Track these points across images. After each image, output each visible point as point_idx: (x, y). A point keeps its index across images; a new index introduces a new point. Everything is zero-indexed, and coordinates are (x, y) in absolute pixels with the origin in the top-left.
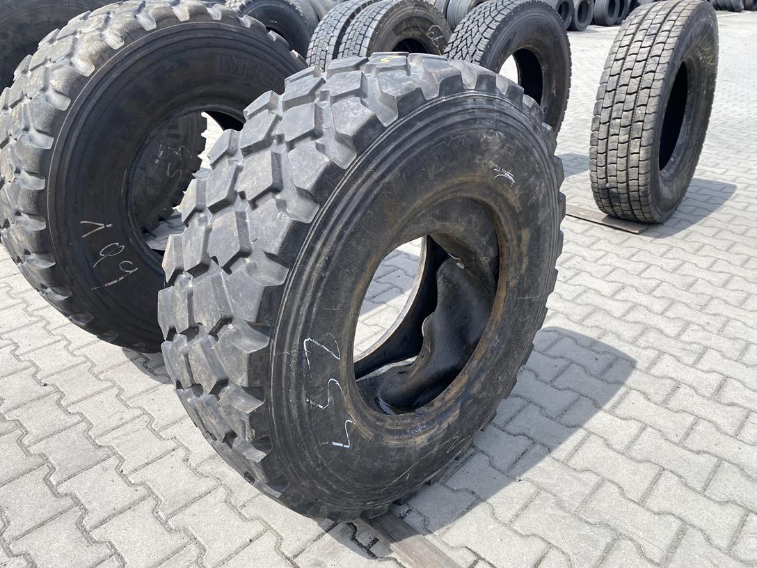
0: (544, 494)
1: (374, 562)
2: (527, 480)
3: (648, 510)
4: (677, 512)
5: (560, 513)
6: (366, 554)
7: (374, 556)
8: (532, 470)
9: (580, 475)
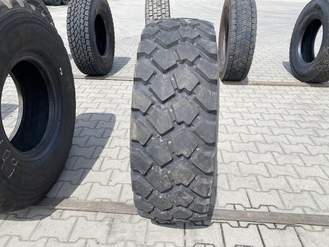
0: (229, 175)
1: (210, 227)
2: (220, 173)
3: (254, 164)
4: (260, 161)
5: (238, 178)
6: (205, 227)
7: (207, 226)
8: (218, 170)
9: (231, 164)
